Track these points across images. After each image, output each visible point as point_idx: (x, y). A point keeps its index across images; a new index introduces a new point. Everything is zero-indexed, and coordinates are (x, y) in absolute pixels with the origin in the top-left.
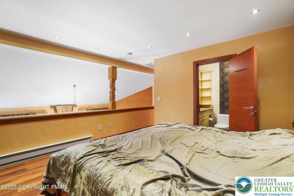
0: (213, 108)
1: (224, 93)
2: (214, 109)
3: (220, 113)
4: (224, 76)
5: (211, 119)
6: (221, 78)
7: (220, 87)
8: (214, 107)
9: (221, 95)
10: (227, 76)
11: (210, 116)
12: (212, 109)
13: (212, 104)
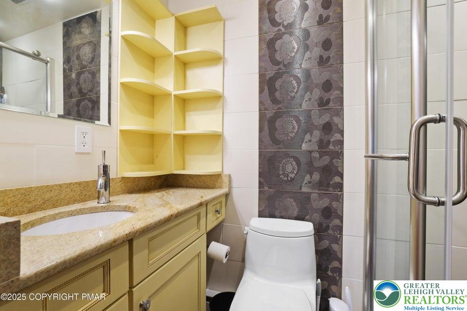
0: (230, 187)
1: (277, 115)
2: (236, 194)
3: (261, 215)
4: (279, 36)
5: (219, 249)
6: (264, 46)
7: (261, 91)
8: (234, 184)
9: (266, 128)
10: (291, 34)
11: (213, 235)
12: (227, 195)
13: (226, 172)
